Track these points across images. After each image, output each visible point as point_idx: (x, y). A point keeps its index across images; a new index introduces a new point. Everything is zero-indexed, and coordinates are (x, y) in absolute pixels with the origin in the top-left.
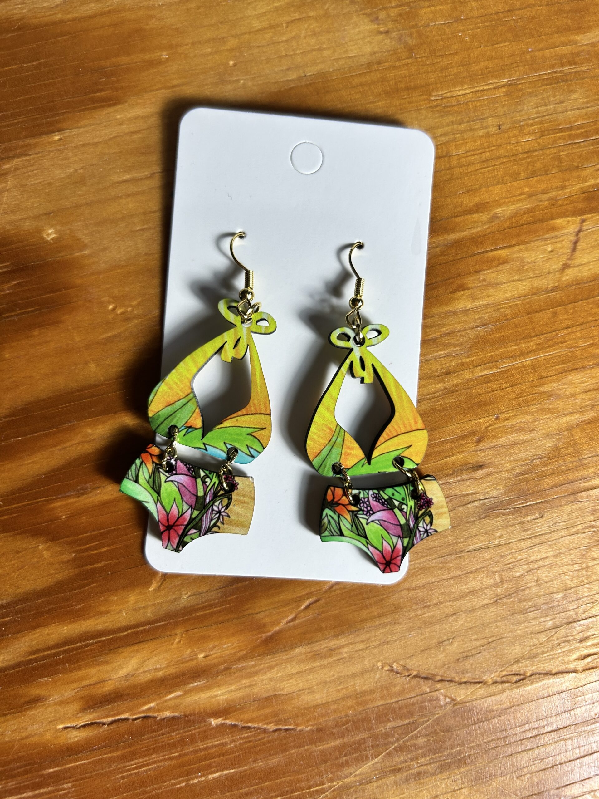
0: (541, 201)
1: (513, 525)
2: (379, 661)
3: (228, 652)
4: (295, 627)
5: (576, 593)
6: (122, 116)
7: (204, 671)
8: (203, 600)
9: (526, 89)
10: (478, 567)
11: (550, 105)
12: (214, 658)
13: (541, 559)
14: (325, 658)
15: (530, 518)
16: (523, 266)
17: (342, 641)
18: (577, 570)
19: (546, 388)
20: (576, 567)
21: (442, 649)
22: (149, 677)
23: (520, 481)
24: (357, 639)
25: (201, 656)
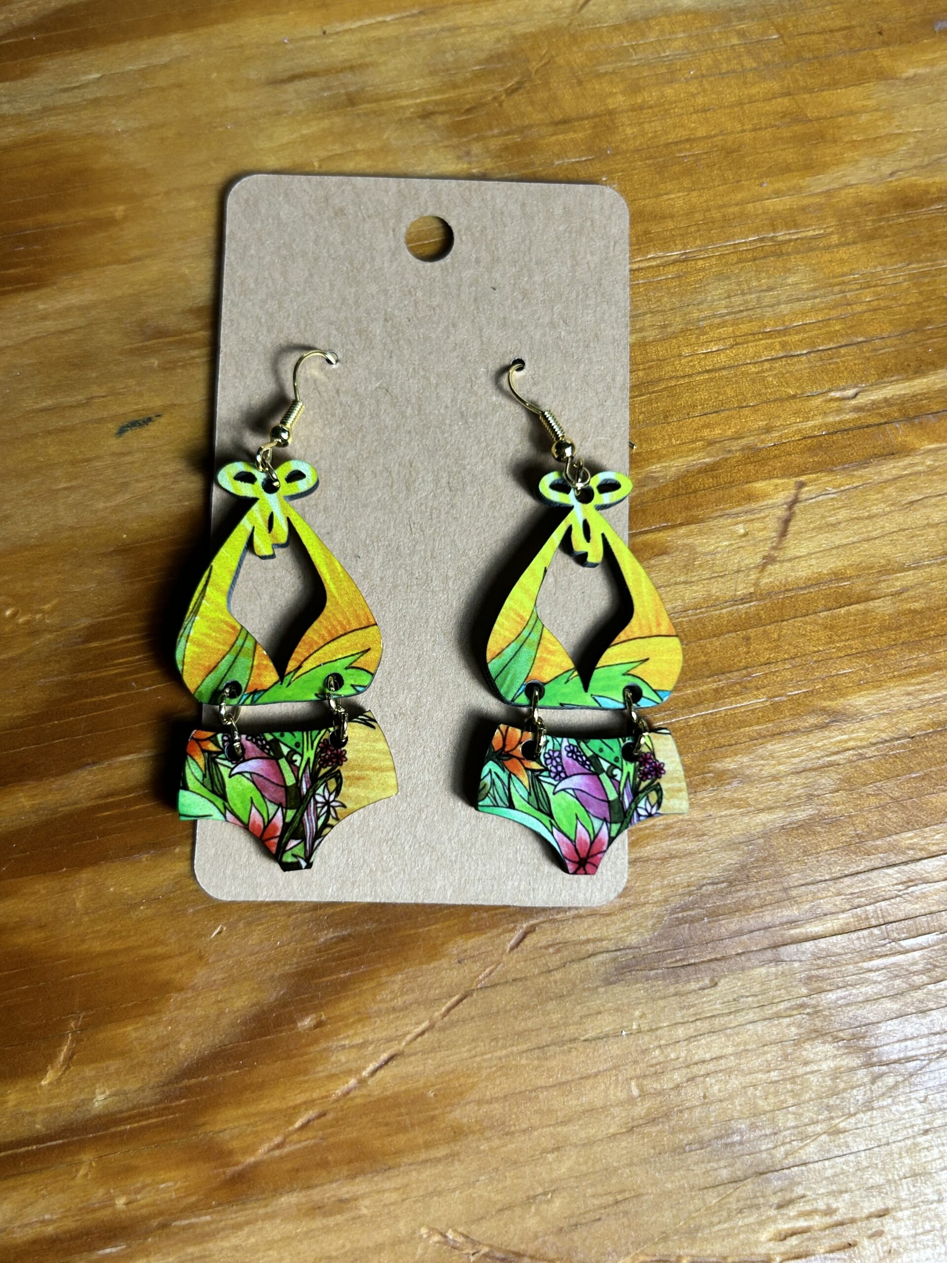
0: (730, 451)
1: (665, 998)
2: (422, 1225)
3: (166, 1196)
4: (281, 1158)
5: (773, 1120)
6: (46, 306)
7: (125, 1228)
8: (130, 1105)
9: (711, 266)
10: (601, 1069)
11: (751, 294)
12: (143, 1207)
13: (712, 1059)
14: (331, 1215)
15: (693, 986)
16: (695, 559)
17: (360, 1186)
18: (777, 1082)
19: (729, 764)
20: (774, 1076)
21: (533, 1209)
22: (30, 1233)
23: (681, 922)
24: (387, 1185)
25: (120, 1202)
